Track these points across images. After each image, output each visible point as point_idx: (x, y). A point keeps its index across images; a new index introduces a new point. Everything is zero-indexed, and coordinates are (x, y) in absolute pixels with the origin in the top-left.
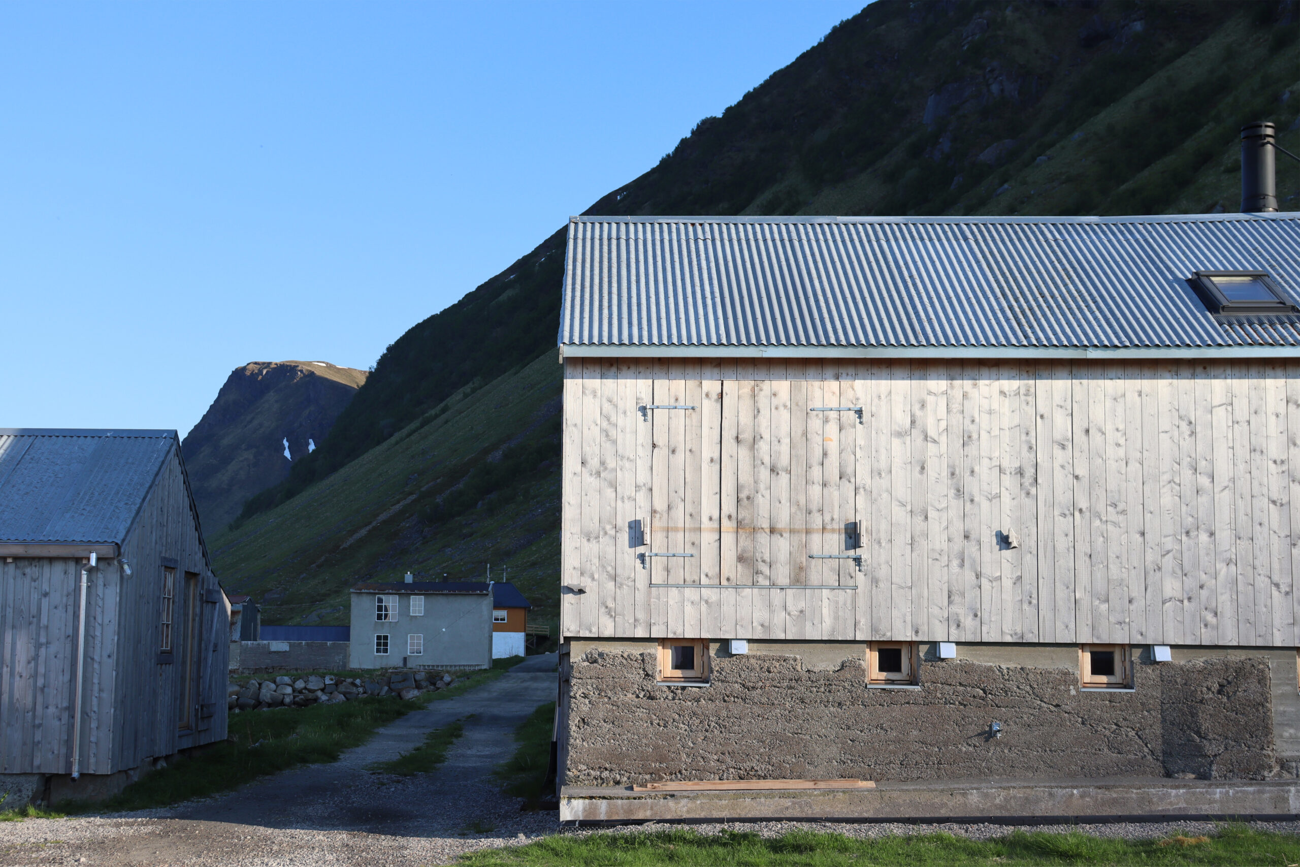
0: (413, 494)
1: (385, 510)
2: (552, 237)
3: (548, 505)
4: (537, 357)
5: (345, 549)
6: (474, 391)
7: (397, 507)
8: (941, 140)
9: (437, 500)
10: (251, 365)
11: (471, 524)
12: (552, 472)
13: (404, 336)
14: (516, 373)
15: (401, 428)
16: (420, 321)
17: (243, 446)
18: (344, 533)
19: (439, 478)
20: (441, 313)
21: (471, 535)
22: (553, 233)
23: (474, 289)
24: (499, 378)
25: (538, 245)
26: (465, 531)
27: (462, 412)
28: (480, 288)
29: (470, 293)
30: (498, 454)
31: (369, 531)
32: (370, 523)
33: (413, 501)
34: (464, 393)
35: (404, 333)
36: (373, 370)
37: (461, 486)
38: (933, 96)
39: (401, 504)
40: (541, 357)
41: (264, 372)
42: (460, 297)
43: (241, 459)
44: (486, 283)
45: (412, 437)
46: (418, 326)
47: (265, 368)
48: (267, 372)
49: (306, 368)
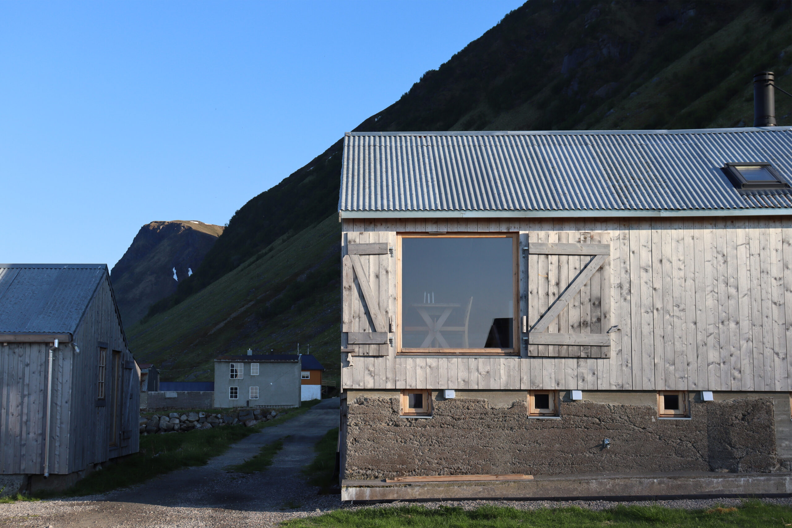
0: (252, 301)
1: (235, 311)
3: (334, 307)
4: (327, 217)
5: (211, 335)
6: (289, 238)
7: (243, 309)
8: (572, 83)
9: (267, 305)
10: (153, 223)
11: (288, 319)
12: (337, 287)
13: (246, 205)
17: (148, 273)
18: (210, 325)
19: (268, 291)
20: (269, 191)
21: (288, 326)
23: (288, 176)
24: (304, 230)
25: (327, 149)
26: (284, 323)
27: (282, 251)
29: (286, 178)
30: (304, 277)
31: (226, 324)
32: (226, 319)
33: (252, 306)
34: (283, 239)
35: (246, 203)
36: (227, 226)
37: (281, 296)
38: (567, 56)
39: (245, 307)
41: (161, 227)
42: (280, 181)
43: (147, 280)
44: (295, 172)
45: (251, 267)
46: (255, 198)
47: (162, 225)
48: (163, 227)
49: (186, 225)
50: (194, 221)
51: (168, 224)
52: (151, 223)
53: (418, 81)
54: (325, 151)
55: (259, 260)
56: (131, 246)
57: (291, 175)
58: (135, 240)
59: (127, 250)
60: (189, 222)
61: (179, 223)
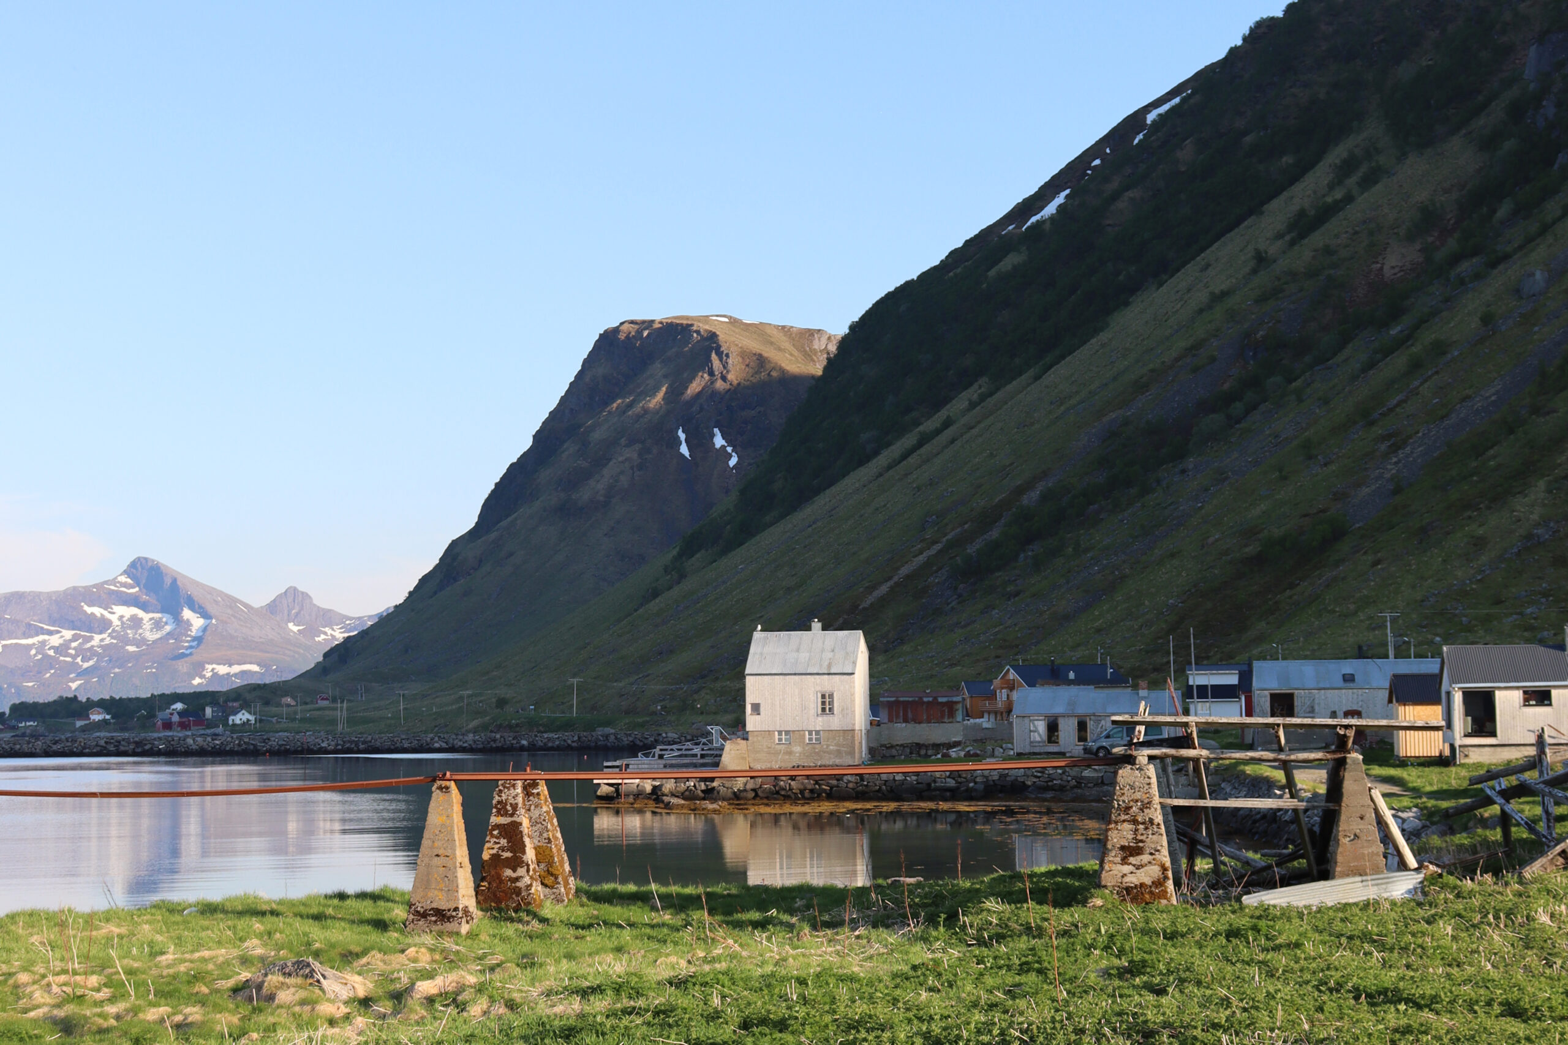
0: (937, 543)
1: (907, 563)
2: (1061, 171)
3: (1105, 562)
4: (1063, 357)
5: (864, 609)
6: (983, 398)
7: (922, 558)
8: (1544, 103)
9: (968, 551)
10: (626, 326)
11: (1015, 580)
12: (1102, 519)
13: (870, 309)
14: (1037, 378)
15: (889, 445)
16: (892, 289)
17: (623, 441)
18: (861, 590)
19: (966, 523)
20: (919, 277)
21: (1017, 594)
22: (1063, 166)
23: (960, 244)
24: (1014, 383)
25: (1042, 183)
26: (1010, 588)
27: (972, 428)
28: (968, 243)
29: (956, 250)
30: (1035, 495)
31: (891, 588)
32: (890, 578)
33: (940, 551)
34: (970, 400)
35: (871, 306)
36: (832, 356)
37: (995, 534)
38: (1535, 46)
39: (925, 554)
40: (1068, 359)
41: (645, 333)
42: (943, 256)
43: (620, 459)
44: (976, 236)
45: (910, 459)
46: (889, 296)
47: (645, 329)
48: (648, 335)
49: (704, 327)
50: (717, 316)
51: (660, 325)
52: (622, 324)
53: (1239, 42)
54: (1040, 189)
55: (926, 446)
56: (576, 377)
57: (967, 241)
58: (586, 363)
59: (567, 387)
60: (706, 319)
61: (685, 322)
